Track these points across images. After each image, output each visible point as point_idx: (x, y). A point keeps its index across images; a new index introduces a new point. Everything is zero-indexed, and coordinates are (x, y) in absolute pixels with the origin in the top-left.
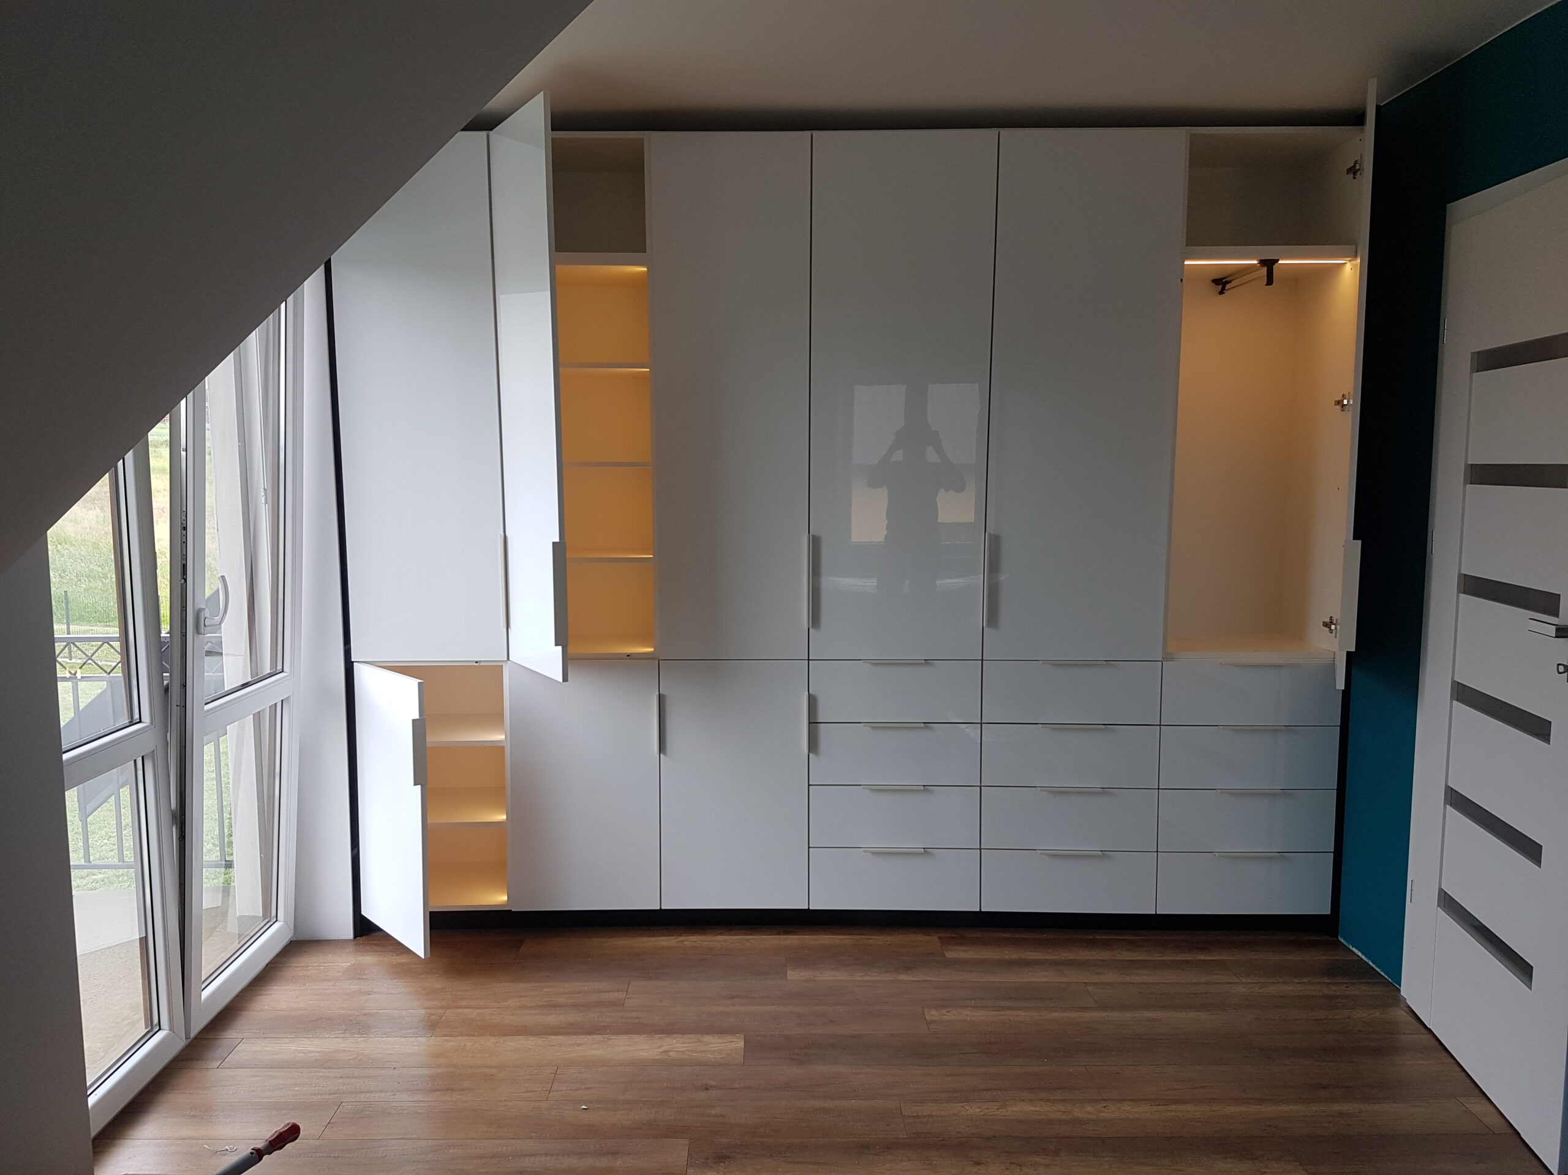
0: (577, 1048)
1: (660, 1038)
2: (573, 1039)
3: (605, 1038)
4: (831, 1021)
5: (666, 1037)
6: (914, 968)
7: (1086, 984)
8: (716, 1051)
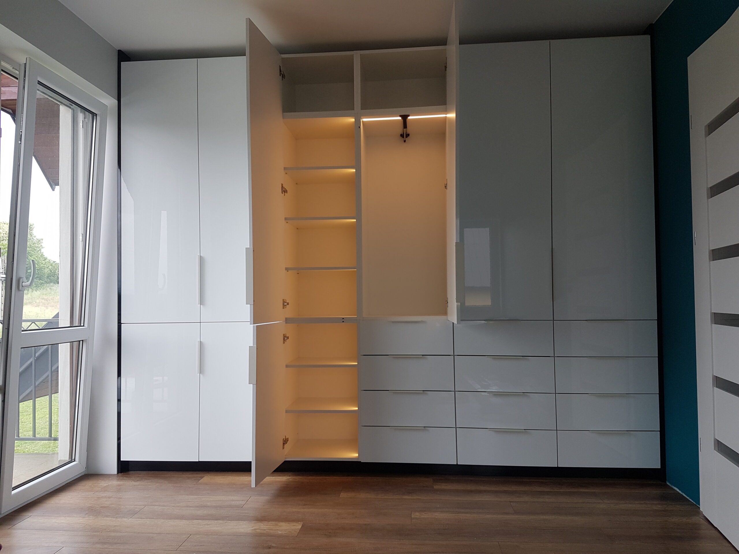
0: (207, 526)
1: (255, 523)
2: (207, 522)
3: (224, 522)
4: (356, 517)
5: (258, 522)
6: (413, 493)
7: (511, 502)
8: (283, 530)
